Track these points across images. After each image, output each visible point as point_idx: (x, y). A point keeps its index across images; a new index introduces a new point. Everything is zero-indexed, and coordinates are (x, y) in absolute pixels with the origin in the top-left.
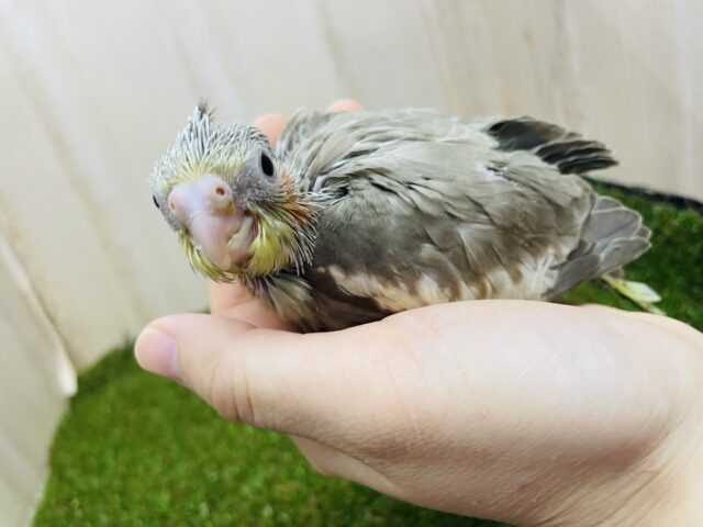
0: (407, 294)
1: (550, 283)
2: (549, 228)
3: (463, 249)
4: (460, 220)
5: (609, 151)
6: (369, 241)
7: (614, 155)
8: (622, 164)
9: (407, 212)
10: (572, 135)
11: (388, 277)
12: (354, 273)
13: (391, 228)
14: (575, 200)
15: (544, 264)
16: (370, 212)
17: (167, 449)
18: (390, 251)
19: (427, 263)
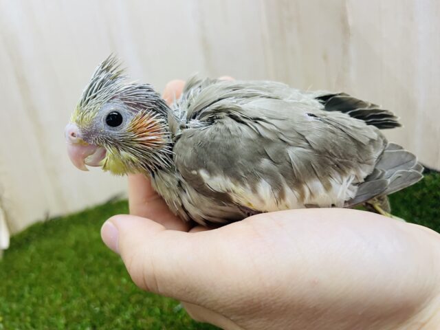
0: (250, 192)
1: (352, 195)
2: (352, 157)
3: (290, 164)
4: (289, 145)
5: (396, 118)
6: (226, 155)
7: (399, 120)
8: (403, 126)
9: (253, 136)
10: (373, 105)
11: (238, 179)
12: (216, 175)
13: (241, 146)
14: (372, 141)
15: (348, 181)
16: (227, 135)
17: (66, 289)
18: (240, 162)
19: (265, 171)
